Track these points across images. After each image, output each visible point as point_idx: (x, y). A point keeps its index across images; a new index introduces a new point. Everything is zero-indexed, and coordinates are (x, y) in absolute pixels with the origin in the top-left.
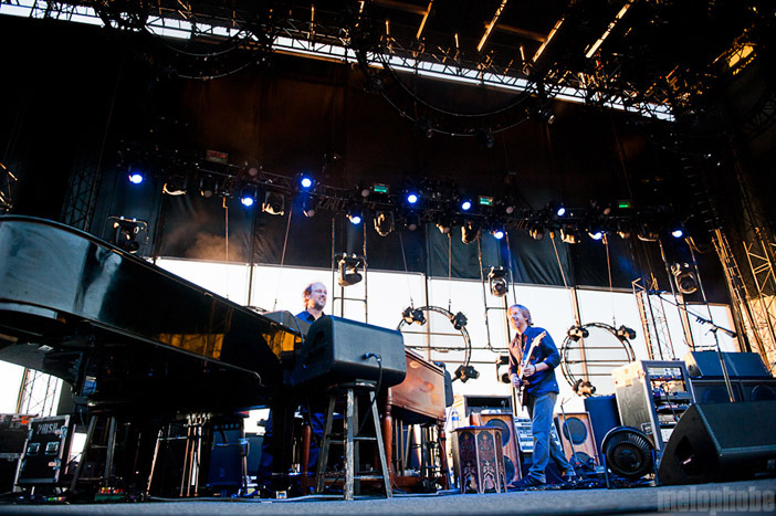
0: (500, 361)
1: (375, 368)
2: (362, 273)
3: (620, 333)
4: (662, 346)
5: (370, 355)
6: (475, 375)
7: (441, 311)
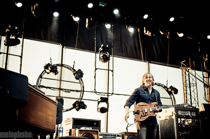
0: (100, 100)
2: (21, 39)
3: (170, 90)
4: (193, 100)
6: (84, 107)
7: (68, 68)
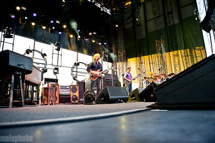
0: (55, 69)
1: (24, 69)
2: (13, 35)
5: (22, 65)
